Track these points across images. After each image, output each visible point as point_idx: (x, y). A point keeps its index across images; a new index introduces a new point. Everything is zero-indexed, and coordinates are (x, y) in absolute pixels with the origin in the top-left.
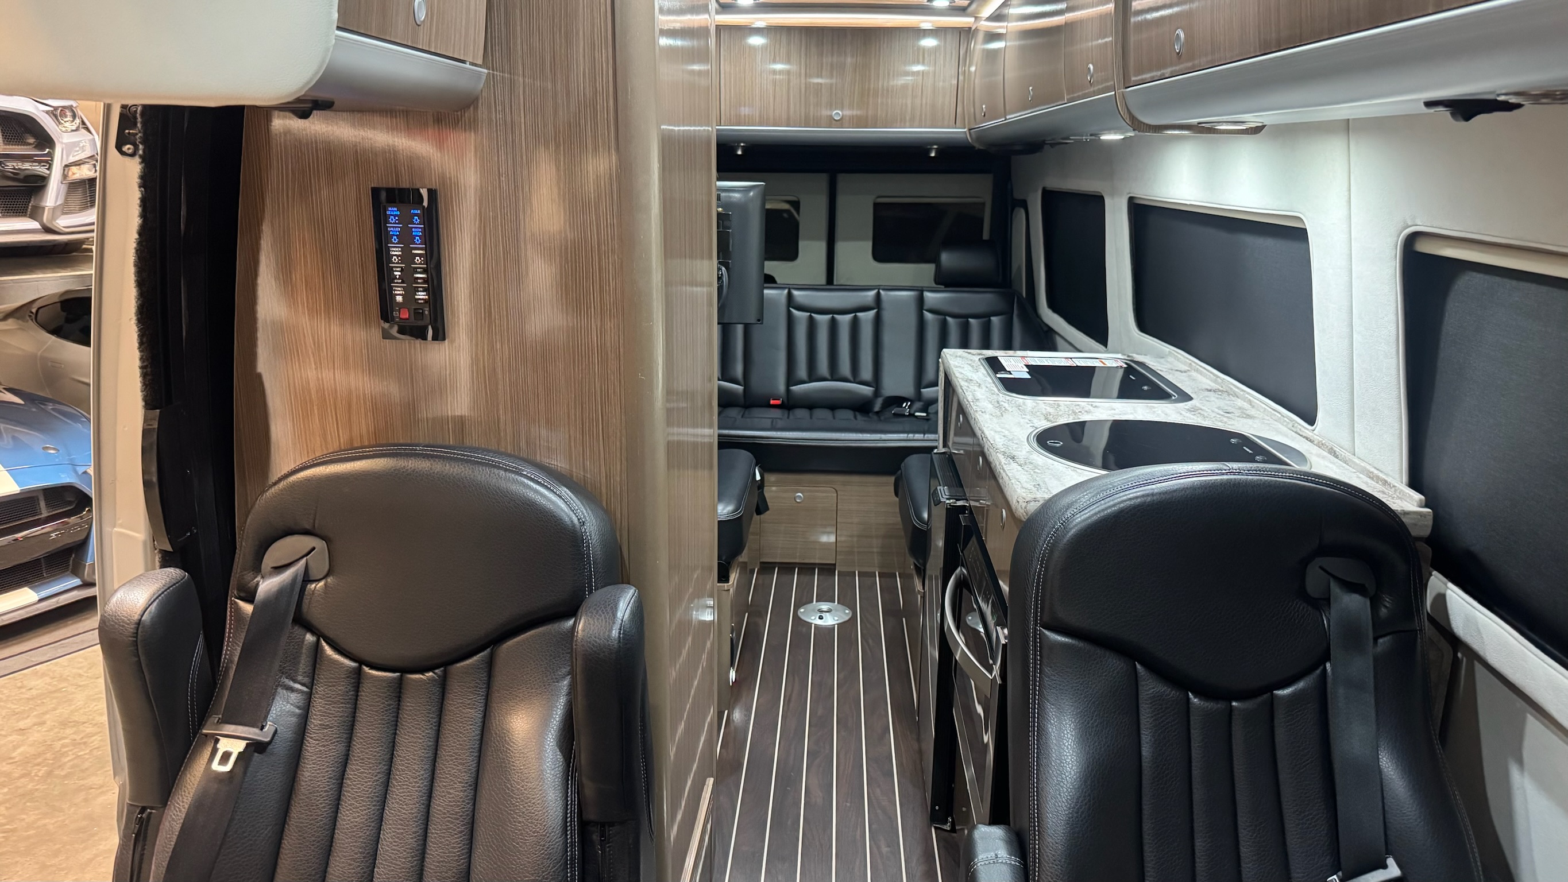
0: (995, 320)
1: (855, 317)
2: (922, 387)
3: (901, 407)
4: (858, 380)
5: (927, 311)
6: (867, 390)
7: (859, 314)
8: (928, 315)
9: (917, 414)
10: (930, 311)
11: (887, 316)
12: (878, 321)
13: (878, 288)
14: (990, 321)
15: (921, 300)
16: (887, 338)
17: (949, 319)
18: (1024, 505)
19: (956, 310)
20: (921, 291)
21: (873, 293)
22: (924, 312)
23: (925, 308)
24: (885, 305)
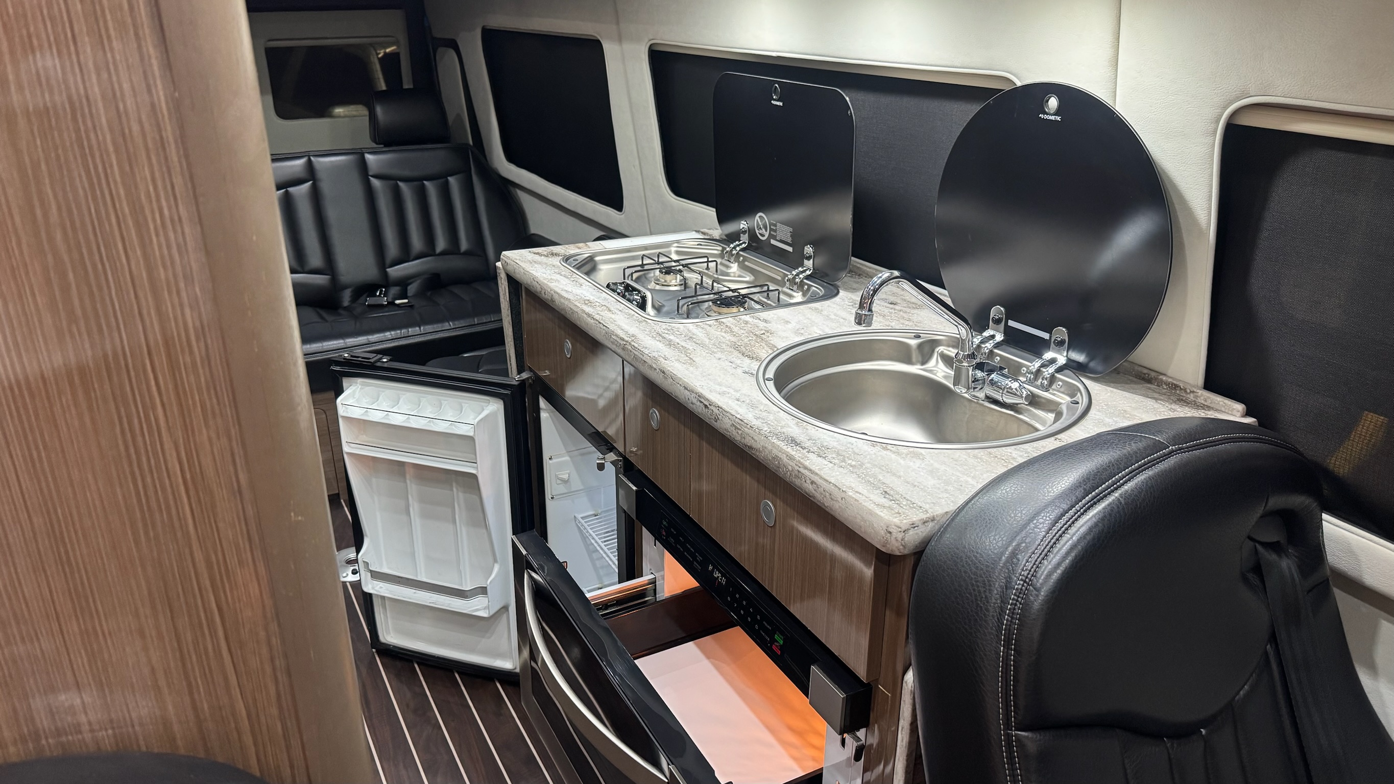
0: (452, 180)
1: (287, 193)
2: (387, 266)
3: (375, 296)
4: (307, 268)
5: (372, 176)
6: (320, 280)
7: (291, 189)
8: (375, 182)
9: (398, 302)
10: (375, 176)
11: (326, 187)
12: (316, 195)
13: (307, 155)
14: (447, 182)
15: (363, 165)
16: (332, 213)
17: (401, 184)
18: (900, 536)
19: (407, 173)
20: (360, 154)
21: (300, 162)
22: (371, 179)
23: (370, 173)
24: (321, 175)
